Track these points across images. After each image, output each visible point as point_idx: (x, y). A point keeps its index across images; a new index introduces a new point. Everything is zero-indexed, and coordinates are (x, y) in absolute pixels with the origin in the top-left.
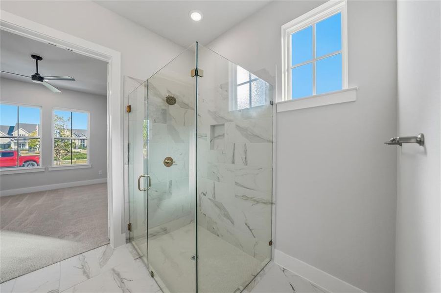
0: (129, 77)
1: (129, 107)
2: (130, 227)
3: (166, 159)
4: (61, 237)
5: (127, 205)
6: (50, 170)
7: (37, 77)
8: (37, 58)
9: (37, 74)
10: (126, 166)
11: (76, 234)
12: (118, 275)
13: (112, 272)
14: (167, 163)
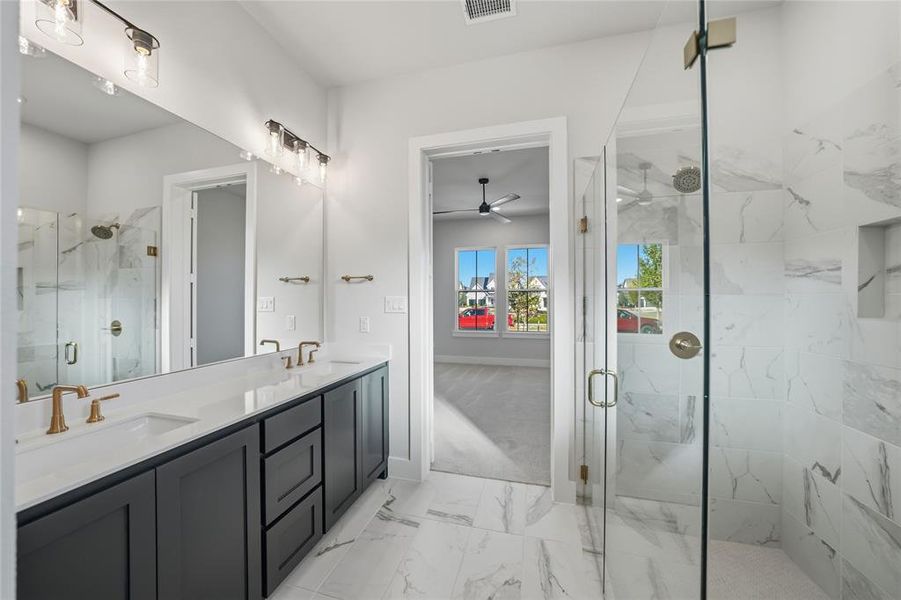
0: (584, 158)
1: (585, 221)
2: (584, 473)
3: (676, 337)
4: (496, 441)
5: (580, 424)
6: (504, 336)
7: (485, 208)
8: (484, 181)
9: (484, 203)
10: (580, 344)
11: (513, 445)
12: (547, 560)
13: (539, 545)
14: (679, 346)
